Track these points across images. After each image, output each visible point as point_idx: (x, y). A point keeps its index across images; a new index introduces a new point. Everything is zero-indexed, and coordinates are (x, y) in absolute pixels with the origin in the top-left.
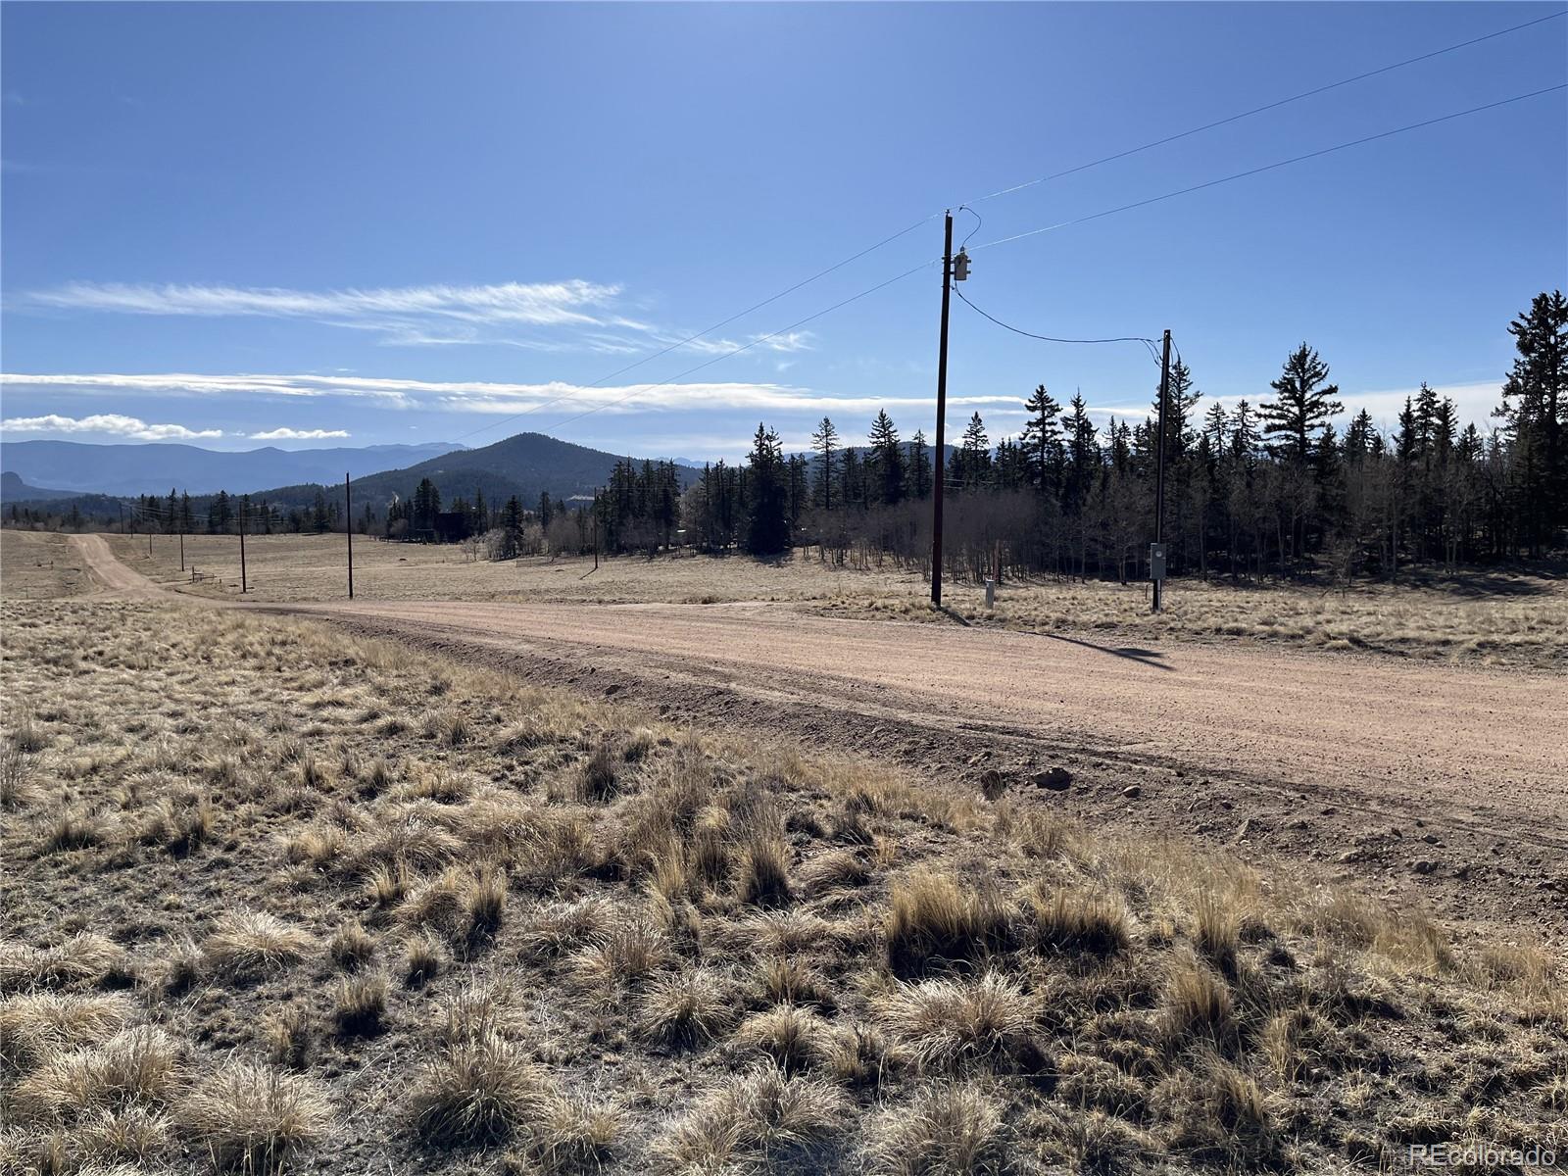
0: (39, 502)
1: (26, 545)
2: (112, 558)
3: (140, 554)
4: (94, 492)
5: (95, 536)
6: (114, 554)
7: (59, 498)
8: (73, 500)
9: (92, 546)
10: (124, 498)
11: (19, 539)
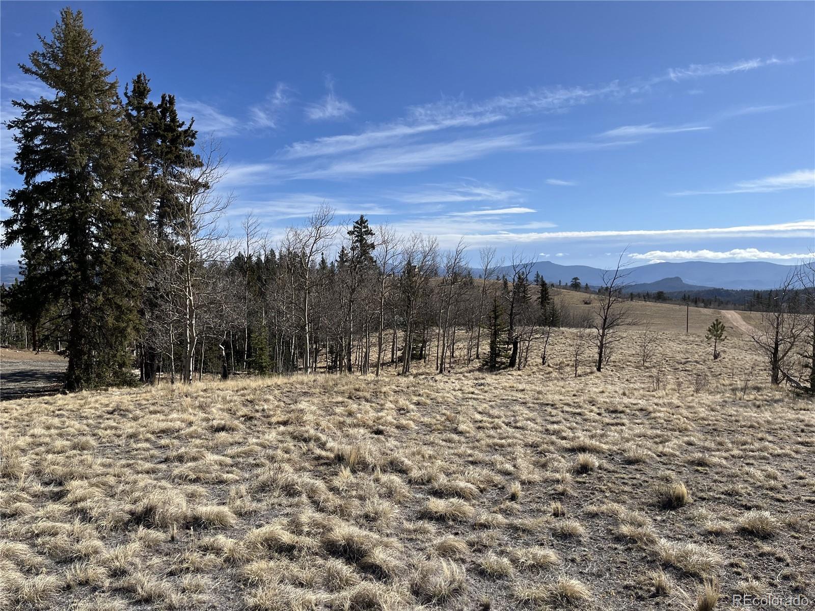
0: (692, 291)
1: (704, 315)
2: (744, 323)
3: (757, 321)
4: (717, 287)
5: (733, 312)
6: (744, 321)
7: (701, 290)
8: (710, 290)
9: (732, 316)
10: (732, 290)
11: (700, 312)
